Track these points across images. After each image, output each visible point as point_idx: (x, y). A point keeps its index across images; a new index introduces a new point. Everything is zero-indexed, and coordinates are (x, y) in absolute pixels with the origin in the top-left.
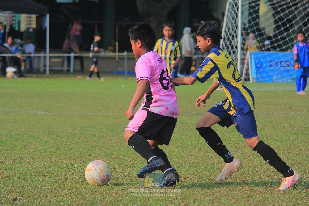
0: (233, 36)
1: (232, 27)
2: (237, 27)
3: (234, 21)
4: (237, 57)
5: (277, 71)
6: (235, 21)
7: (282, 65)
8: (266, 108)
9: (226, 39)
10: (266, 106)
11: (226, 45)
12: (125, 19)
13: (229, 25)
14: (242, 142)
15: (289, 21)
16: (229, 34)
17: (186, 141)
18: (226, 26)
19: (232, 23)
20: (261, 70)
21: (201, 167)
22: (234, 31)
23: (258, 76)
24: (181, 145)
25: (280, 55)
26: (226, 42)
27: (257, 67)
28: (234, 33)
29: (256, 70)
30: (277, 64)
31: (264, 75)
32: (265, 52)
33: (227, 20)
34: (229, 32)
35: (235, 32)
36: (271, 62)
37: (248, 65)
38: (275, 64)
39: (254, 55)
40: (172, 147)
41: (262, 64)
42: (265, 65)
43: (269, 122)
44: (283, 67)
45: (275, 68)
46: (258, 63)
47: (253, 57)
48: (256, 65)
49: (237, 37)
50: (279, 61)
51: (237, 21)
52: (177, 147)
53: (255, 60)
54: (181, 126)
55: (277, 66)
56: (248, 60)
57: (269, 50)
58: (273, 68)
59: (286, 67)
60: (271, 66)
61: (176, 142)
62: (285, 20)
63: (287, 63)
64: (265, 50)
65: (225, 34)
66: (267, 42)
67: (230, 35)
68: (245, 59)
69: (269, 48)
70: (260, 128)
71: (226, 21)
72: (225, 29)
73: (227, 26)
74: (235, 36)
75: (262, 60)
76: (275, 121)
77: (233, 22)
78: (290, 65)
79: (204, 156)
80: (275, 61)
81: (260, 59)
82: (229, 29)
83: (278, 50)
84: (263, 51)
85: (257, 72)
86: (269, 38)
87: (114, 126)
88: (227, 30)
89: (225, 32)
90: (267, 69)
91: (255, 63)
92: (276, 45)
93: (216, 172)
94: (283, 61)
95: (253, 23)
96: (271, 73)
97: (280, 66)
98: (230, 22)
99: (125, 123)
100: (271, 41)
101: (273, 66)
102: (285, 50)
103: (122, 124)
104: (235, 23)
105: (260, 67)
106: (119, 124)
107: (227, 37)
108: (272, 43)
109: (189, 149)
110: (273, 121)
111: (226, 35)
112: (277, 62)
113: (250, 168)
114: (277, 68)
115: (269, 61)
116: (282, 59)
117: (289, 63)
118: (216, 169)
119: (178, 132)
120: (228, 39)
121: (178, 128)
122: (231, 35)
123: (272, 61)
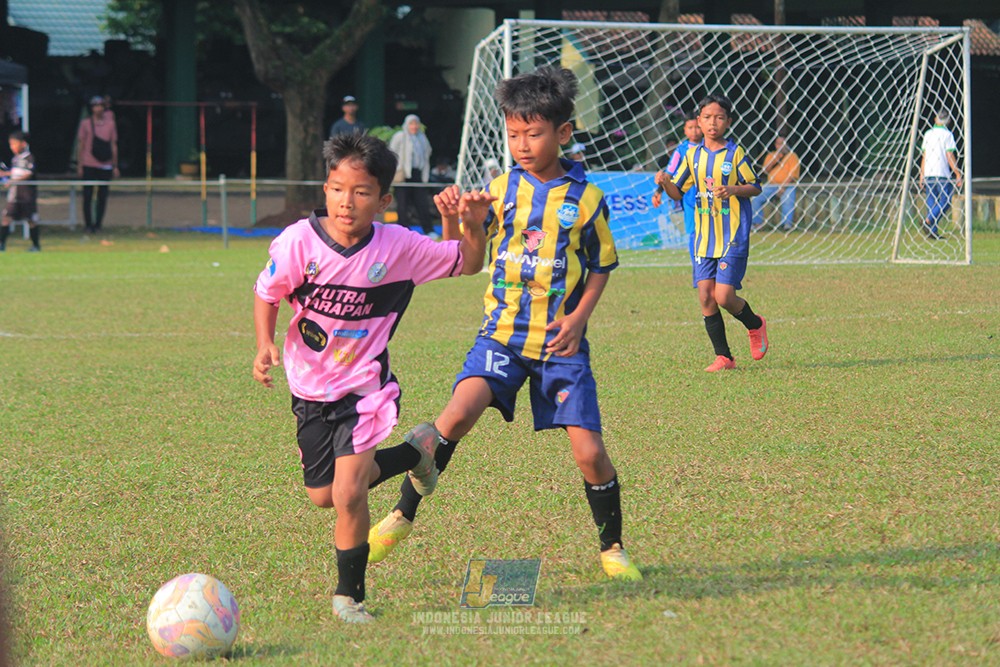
0: (492, 134)
1: (489, 110)
7: (618, 206)
9: (474, 141)
11: (474, 157)
12: (223, 95)
13: (482, 106)
15: (631, 94)
16: (480, 129)
18: (472, 107)
19: (487, 102)
22: (494, 120)
25: (610, 179)
26: (475, 150)
28: (493, 125)
33: (476, 93)
34: (481, 124)
44: (620, 209)
49: (500, 135)
50: (610, 193)
59: (627, 208)
62: (621, 91)
63: (628, 200)
65: (472, 129)
66: (577, 148)
67: (484, 130)
71: (474, 94)
72: (472, 116)
73: (476, 107)
74: (496, 134)
78: (638, 205)
82: (481, 117)
83: (605, 166)
87: (186, 365)
88: (476, 118)
89: (472, 123)
92: (598, 154)
94: (617, 196)
98: (484, 99)
100: (588, 144)
103: (207, 359)
106: (201, 359)
107: (477, 136)
108: (589, 150)
111: (474, 132)
116: (616, 191)
117: (632, 201)
120: (481, 140)
122: (488, 132)
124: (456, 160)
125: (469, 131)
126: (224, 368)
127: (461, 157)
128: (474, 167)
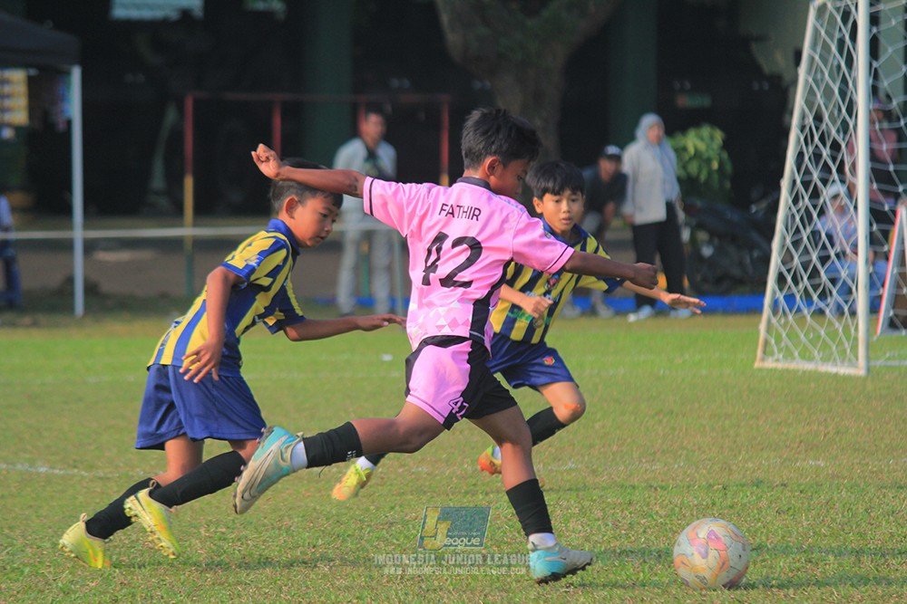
0: (835, 146)
1: (831, 107)
2: (850, 109)
3: (838, 83)
6: (844, 81)
9: (806, 158)
11: (806, 184)
12: (395, 83)
13: (820, 100)
16: (817, 139)
18: (803, 103)
19: (828, 93)
22: (839, 123)
26: (807, 172)
28: (838, 131)
33: (810, 80)
34: (817, 129)
35: (844, 128)
51: (850, 83)
65: (803, 139)
67: (822, 139)
71: (807, 81)
72: (803, 117)
73: (809, 102)
77: (836, 90)
82: (818, 118)
87: (344, 519)
88: (810, 120)
89: (802, 128)
98: (823, 87)
99: (392, 508)
103: (377, 509)
104: (843, 93)
106: (367, 510)
107: (811, 149)
111: (807, 144)
120: (817, 156)
122: (828, 145)
124: (778, 188)
125: (798, 142)
126: (405, 523)
127: (785, 184)
128: (806, 201)
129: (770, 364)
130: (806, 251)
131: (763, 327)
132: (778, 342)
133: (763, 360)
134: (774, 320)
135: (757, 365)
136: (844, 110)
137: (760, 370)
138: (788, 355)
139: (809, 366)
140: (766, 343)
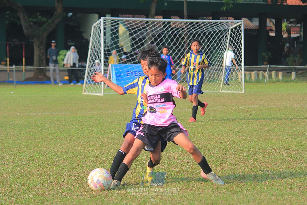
0: (97, 52)
1: (97, 45)
2: (100, 46)
4: (101, 68)
5: (132, 79)
6: (99, 40)
7: (136, 74)
8: (123, 107)
9: (92, 55)
10: (123, 106)
11: (92, 59)
12: (14, 40)
13: (94, 43)
14: (103, 134)
15: (140, 40)
16: (94, 51)
17: (60, 134)
18: (91, 44)
19: (96, 42)
20: (120, 78)
21: (70, 154)
22: (98, 48)
23: (118, 83)
24: (56, 137)
25: (134, 66)
26: (92, 57)
27: (117, 76)
29: (116, 78)
30: (132, 73)
31: (122, 82)
32: (122, 64)
33: (93, 40)
34: (94, 49)
36: (127, 72)
37: (110, 74)
38: (131, 74)
39: (114, 67)
40: (48, 139)
41: (121, 74)
42: (122, 74)
43: (125, 118)
44: (137, 76)
45: (131, 77)
46: (118, 73)
47: (114, 68)
48: (116, 74)
49: (100, 52)
50: (134, 71)
51: (100, 41)
52: (52, 139)
53: (115, 71)
54: (56, 123)
55: (132, 75)
56: (110, 70)
57: (125, 63)
58: (129, 76)
59: (139, 75)
60: (128, 75)
61: (51, 135)
62: (137, 39)
63: (140, 73)
64: (123, 63)
65: (91, 51)
66: (124, 57)
68: (108, 70)
69: (125, 61)
70: (118, 122)
71: (92, 40)
72: (91, 47)
73: (93, 44)
74: (99, 52)
75: (120, 71)
76: (129, 117)
77: (98, 42)
78: (142, 74)
79: (73, 145)
80: (130, 71)
81: (119, 70)
82: (94, 47)
83: (132, 62)
84: (121, 63)
85: (117, 80)
86: (125, 54)
88: (93, 47)
89: (91, 49)
90: (125, 78)
91: (115, 73)
92: (130, 59)
93: (81, 158)
94: (136, 72)
95: (112, 42)
96: (127, 81)
97: (134, 75)
98: (95, 41)
100: (127, 55)
101: (129, 75)
102: (138, 63)
104: (99, 42)
105: (120, 76)
107: (93, 53)
108: (127, 57)
109: (62, 141)
110: (128, 117)
112: (132, 72)
113: (108, 154)
114: (132, 77)
115: (126, 71)
116: (136, 70)
117: (141, 73)
118: (82, 155)
119: (54, 128)
120: (94, 54)
121: (54, 124)
122: (96, 52)
123: (129, 72)
125: (91, 52)
127: (88, 59)
128: (92, 63)
129: (85, 94)
130: (92, 72)
131: (84, 86)
132: (87, 89)
133: (84, 93)
134: (86, 85)
135: (83, 94)
136: (99, 46)
137: (83, 95)
138: (89, 92)
139: (92, 94)
140: (85, 90)
